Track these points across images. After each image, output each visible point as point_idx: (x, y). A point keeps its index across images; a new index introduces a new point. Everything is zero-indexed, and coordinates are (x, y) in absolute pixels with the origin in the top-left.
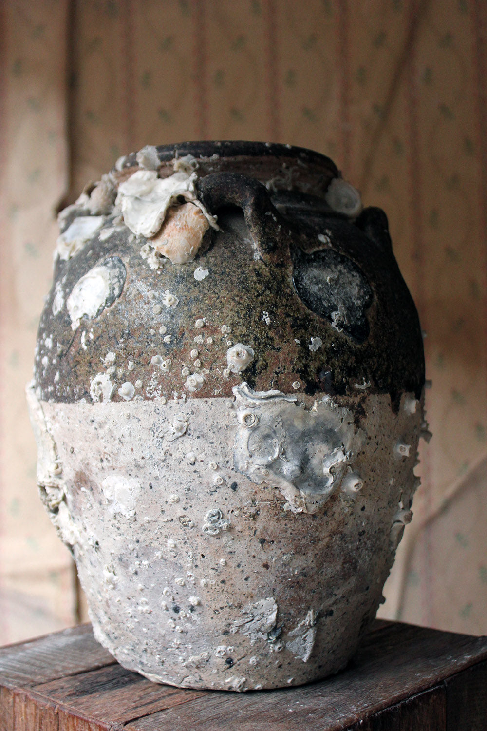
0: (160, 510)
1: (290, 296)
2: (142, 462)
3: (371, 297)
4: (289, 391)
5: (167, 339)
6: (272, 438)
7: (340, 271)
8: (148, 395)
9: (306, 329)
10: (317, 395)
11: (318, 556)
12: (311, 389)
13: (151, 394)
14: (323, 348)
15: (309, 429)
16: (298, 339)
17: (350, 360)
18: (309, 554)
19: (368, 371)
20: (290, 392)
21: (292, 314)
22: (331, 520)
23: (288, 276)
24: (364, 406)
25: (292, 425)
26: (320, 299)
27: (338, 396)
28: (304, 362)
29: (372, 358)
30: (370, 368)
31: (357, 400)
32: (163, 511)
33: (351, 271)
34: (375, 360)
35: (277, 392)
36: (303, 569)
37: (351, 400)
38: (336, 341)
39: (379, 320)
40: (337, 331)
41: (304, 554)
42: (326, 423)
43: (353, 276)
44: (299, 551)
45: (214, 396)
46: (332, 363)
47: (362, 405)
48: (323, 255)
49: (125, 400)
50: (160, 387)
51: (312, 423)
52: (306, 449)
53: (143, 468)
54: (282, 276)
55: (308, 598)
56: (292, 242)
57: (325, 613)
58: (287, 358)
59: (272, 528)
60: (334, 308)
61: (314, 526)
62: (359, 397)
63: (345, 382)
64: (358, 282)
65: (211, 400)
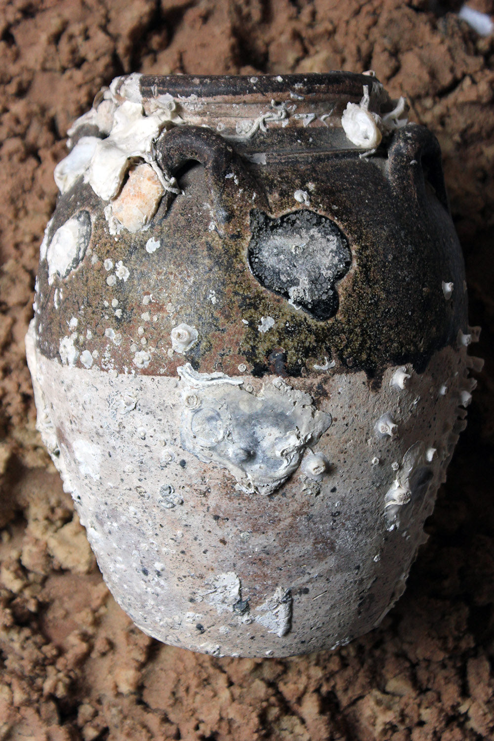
0: (119, 478)
1: (241, 272)
2: (101, 431)
3: (348, 264)
4: (233, 373)
5: (118, 313)
6: (217, 420)
7: (312, 237)
8: (103, 366)
9: (256, 308)
10: (266, 377)
11: (280, 536)
12: (259, 371)
13: (106, 365)
14: (274, 328)
15: (257, 412)
16: (246, 319)
17: (309, 340)
18: (270, 533)
19: (333, 349)
20: (235, 374)
21: (241, 293)
22: (292, 501)
23: (243, 249)
24: (326, 387)
25: (237, 408)
26: (278, 274)
27: (292, 378)
28: (251, 343)
29: (339, 335)
30: (336, 346)
31: (316, 381)
32: (122, 480)
33: (327, 234)
34: (343, 336)
35: (221, 374)
36: (265, 547)
37: (308, 382)
38: (292, 320)
39: (354, 291)
40: (294, 309)
41: (264, 533)
42: (276, 407)
43: (328, 240)
44: (256, 529)
45: (161, 375)
46: (285, 344)
47: (324, 386)
48: (293, 217)
49: (86, 368)
50: (113, 360)
51: (259, 406)
52: (254, 432)
53: (102, 436)
54: (236, 250)
55: (275, 575)
56: (254, 207)
57: (299, 591)
58: (233, 340)
59: (225, 506)
60: (294, 282)
61: (271, 506)
62: (319, 378)
63: (300, 363)
64: (334, 247)
65: (157, 378)
